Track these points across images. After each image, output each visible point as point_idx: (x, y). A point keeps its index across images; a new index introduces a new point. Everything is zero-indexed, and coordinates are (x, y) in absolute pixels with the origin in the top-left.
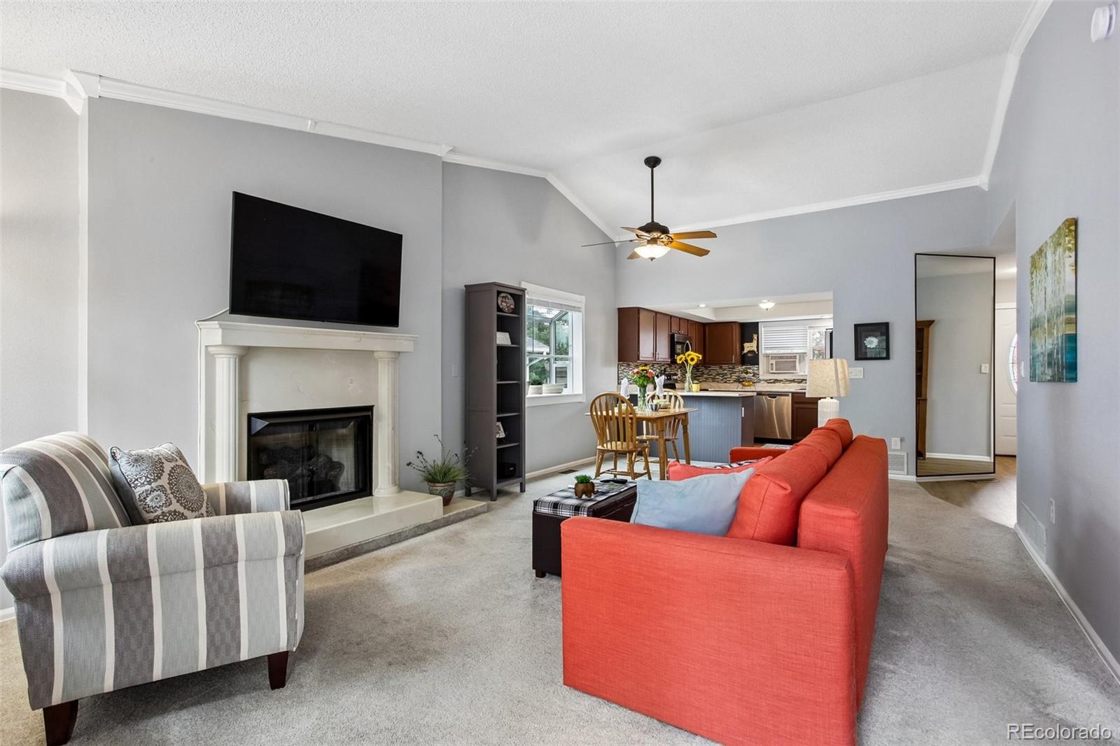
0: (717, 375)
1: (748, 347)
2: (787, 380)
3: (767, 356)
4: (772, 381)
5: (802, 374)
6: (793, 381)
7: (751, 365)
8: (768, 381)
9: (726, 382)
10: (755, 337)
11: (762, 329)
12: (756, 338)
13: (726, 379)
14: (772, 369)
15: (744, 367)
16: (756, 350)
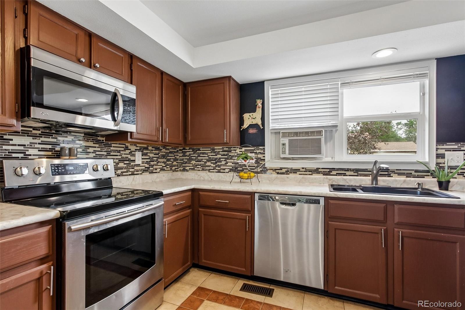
0: (208, 161)
1: (249, 119)
2: (306, 170)
3: (276, 132)
4: (284, 170)
5: (329, 159)
6: (317, 171)
7: (253, 146)
8: (278, 171)
9: (219, 172)
10: (259, 102)
11: (269, 92)
12: (261, 106)
13: (219, 166)
14: (284, 152)
15: (244, 149)
16: (260, 123)
